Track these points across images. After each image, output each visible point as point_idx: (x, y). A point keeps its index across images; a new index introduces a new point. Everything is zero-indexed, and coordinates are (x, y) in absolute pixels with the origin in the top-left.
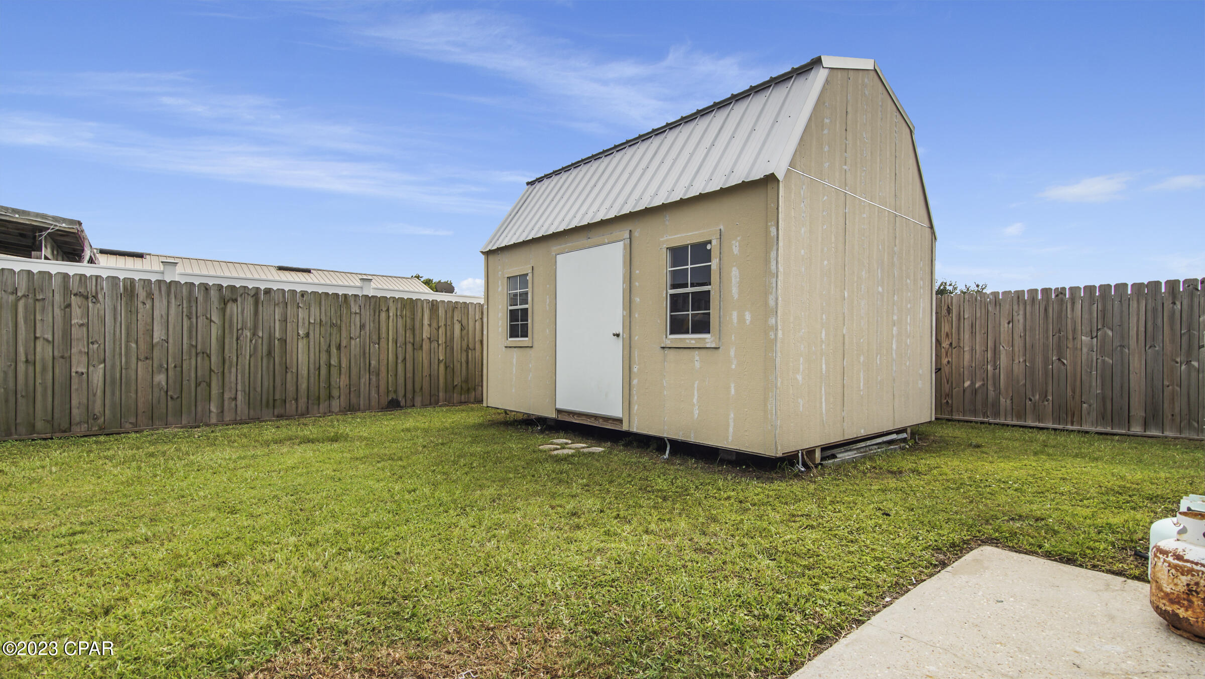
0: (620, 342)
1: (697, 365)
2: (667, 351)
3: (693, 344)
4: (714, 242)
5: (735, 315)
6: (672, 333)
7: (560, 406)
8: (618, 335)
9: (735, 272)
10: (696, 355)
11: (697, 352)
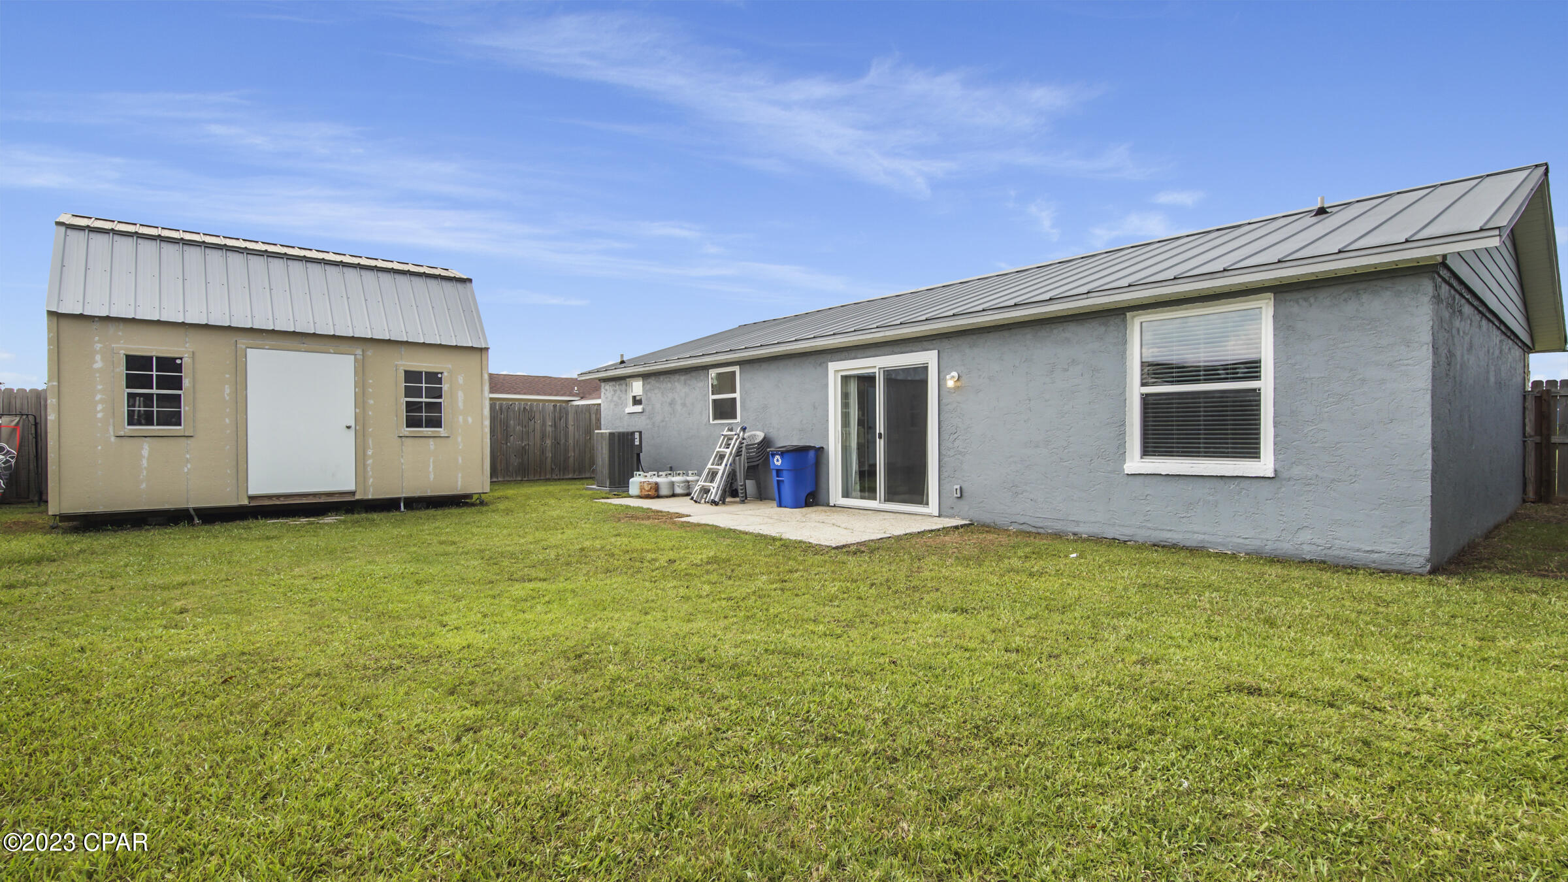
0: (352, 432)
1: (432, 447)
2: (404, 439)
3: (430, 434)
4: (445, 374)
5: (461, 419)
6: (407, 427)
7: (251, 492)
8: (349, 427)
9: (460, 394)
10: (431, 441)
11: (431, 440)
